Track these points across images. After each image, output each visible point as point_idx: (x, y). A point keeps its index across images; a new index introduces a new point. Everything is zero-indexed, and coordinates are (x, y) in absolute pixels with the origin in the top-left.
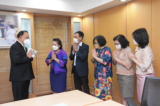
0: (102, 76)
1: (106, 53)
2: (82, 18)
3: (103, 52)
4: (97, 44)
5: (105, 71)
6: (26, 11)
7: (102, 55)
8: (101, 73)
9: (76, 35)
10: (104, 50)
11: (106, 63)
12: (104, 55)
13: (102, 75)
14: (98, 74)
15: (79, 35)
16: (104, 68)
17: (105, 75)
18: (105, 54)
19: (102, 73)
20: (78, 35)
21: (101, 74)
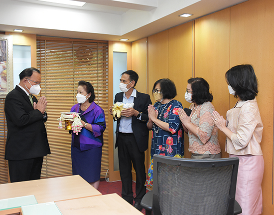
0: (165, 153)
1: (174, 111)
2: (130, 44)
3: (169, 108)
4: (159, 92)
5: (171, 143)
6: (21, 31)
7: (166, 114)
8: (163, 146)
9: (124, 77)
10: (172, 106)
11: (174, 131)
12: (171, 116)
13: (166, 151)
14: (158, 148)
15: (130, 77)
16: (170, 138)
17: (169, 150)
18: (172, 113)
19: (165, 146)
20: (127, 76)
21: (164, 148)
